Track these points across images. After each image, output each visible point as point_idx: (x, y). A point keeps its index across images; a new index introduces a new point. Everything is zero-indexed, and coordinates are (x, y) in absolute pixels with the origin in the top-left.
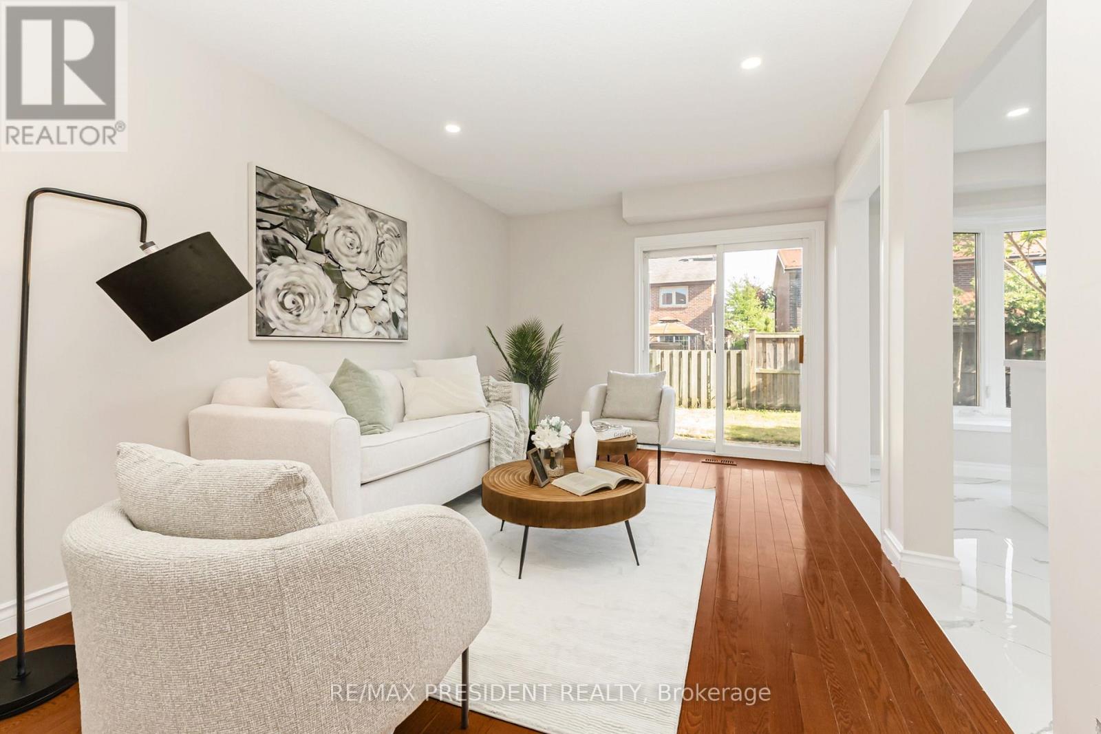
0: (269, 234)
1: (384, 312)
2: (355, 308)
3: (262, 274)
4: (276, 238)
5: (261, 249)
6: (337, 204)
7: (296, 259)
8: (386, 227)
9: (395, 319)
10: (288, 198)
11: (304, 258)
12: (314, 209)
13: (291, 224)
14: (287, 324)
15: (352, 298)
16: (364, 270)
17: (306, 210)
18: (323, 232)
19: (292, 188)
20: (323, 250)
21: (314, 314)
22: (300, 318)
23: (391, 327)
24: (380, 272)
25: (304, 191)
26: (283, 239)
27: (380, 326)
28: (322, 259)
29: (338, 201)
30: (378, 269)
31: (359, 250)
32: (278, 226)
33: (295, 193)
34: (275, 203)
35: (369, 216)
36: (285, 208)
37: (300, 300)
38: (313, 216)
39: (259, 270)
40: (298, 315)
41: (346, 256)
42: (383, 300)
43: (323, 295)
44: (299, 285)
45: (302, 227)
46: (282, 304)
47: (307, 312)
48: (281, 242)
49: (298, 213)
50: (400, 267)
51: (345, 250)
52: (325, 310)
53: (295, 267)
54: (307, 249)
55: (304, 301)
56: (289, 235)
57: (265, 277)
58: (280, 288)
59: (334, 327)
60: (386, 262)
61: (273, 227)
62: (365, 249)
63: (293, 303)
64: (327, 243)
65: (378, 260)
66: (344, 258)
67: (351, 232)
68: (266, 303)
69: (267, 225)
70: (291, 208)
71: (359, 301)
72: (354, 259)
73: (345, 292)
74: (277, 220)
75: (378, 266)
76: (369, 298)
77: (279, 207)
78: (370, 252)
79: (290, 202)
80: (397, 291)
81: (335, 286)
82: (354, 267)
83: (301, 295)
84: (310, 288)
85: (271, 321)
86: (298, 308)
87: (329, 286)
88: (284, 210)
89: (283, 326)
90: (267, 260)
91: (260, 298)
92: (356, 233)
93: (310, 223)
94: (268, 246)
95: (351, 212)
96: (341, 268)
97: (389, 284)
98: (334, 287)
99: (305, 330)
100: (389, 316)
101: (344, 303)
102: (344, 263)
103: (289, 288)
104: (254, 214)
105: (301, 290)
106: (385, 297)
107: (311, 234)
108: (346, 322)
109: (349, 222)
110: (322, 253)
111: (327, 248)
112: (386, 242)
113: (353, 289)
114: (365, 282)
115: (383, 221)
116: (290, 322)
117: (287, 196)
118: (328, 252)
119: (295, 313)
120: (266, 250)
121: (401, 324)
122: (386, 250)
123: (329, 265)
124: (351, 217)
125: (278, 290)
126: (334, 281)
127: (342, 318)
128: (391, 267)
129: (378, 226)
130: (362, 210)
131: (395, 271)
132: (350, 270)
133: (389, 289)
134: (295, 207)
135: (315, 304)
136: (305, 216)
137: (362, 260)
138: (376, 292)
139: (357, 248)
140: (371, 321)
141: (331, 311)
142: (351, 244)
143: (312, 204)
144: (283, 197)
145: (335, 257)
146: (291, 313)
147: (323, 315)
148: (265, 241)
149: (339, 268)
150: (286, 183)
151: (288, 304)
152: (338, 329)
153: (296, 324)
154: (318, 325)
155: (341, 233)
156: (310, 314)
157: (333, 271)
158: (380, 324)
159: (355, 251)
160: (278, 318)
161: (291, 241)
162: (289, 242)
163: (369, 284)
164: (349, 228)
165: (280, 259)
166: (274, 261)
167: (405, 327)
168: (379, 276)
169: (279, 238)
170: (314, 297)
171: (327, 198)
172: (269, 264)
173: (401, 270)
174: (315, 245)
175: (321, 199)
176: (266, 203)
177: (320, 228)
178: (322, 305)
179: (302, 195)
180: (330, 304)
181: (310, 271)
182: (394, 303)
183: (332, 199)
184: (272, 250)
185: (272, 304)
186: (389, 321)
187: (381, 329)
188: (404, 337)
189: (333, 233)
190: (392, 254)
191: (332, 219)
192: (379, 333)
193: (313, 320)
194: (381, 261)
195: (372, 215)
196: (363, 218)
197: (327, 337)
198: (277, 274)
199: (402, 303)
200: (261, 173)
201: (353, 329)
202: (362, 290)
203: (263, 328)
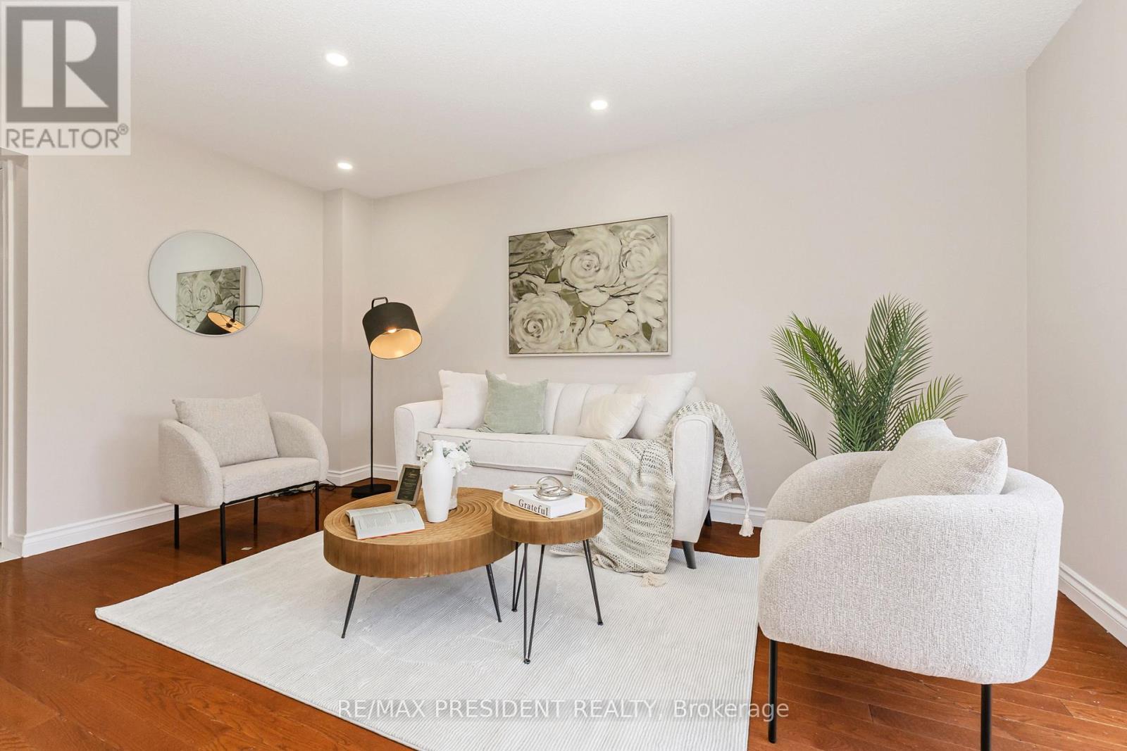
0: (517, 281)
1: (631, 324)
2: (593, 324)
3: (513, 309)
4: (522, 282)
5: (512, 292)
6: (573, 235)
7: (536, 293)
8: (632, 234)
9: (647, 330)
10: (530, 249)
11: (543, 290)
12: (551, 248)
13: (533, 268)
14: (530, 344)
15: (589, 316)
16: (603, 286)
17: (545, 252)
18: (559, 264)
19: (533, 240)
20: (560, 279)
21: (551, 335)
22: (540, 339)
23: (641, 340)
24: (625, 284)
25: (543, 238)
26: (527, 281)
27: (624, 340)
28: (559, 287)
29: (575, 231)
30: (622, 280)
31: (597, 269)
32: (523, 273)
33: (536, 242)
34: (521, 257)
35: (611, 231)
36: (529, 257)
37: (540, 325)
38: (551, 254)
39: (510, 308)
40: (538, 337)
41: (583, 278)
42: (629, 311)
43: (559, 318)
44: (539, 313)
45: (541, 267)
46: (526, 330)
47: (546, 333)
48: (525, 283)
49: (539, 257)
50: (655, 271)
51: (582, 273)
52: (561, 330)
53: (535, 300)
54: (546, 282)
55: (543, 326)
56: (531, 276)
57: (515, 312)
58: (525, 318)
59: (571, 344)
60: (633, 271)
61: (520, 274)
62: (605, 264)
63: (535, 327)
64: (564, 273)
65: (621, 271)
66: (581, 281)
67: (589, 254)
68: (516, 331)
69: (516, 274)
70: (532, 255)
71: (595, 317)
72: (591, 279)
73: (582, 311)
74: (521, 269)
75: (621, 277)
76: (609, 313)
77: (524, 259)
78: (611, 268)
79: (532, 251)
80: (649, 299)
81: (572, 307)
82: (591, 286)
83: (541, 321)
84: (548, 313)
85: (519, 343)
86: (539, 331)
87: (565, 309)
88: (528, 259)
89: (527, 345)
90: (516, 300)
91: (511, 327)
92: (594, 253)
93: (548, 261)
94: (517, 289)
95: (587, 237)
96: (578, 291)
97: (637, 294)
98: (570, 309)
99: (544, 348)
100: (637, 328)
101: (580, 321)
102: (580, 285)
103: (531, 317)
104: (507, 270)
105: (541, 317)
106: (631, 308)
107: (549, 270)
108: (582, 340)
109: (586, 246)
110: (558, 282)
111: (564, 277)
112: (633, 251)
113: (590, 306)
114: (605, 297)
115: (629, 228)
116: (532, 342)
117: (529, 247)
118: (564, 280)
119: (536, 335)
120: (515, 293)
121: (654, 336)
122: (634, 258)
123: (565, 291)
124: (587, 241)
125: (523, 319)
126: (570, 303)
127: (578, 335)
128: (639, 275)
129: (622, 237)
130: (602, 229)
131: (646, 277)
132: (587, 290)
133: (637, 299)
134: (536, 253)
135: (552, 326)
136: (544, 257)
137: (601, 277)
138: (620, 305)
139: (595, 267)
140: (612, 335)
141: (567, 330)
142: (588, 266)
143: (550, 245)
144: (527, 250)
145: (571, 282)
146: (532, 335)
147: (560, 334)
148: (515, 286)
149: (575, 290)
150: (528, 238)
151: (531, 329)
152: (574, 345)
153: (538, 343)
154: (555, 343)
155: (577, 259)
156: (548, 334)
157: (571, 295)
158: (624, 337)
159: (593, 270)
160: (524, 340)
161: (530, 279)
162: (531, 282)
163: (609, 299)
164: (587, 251)
165: (524, 297)
166: (520, 299)
167: (663, 337)
168: (624, 287)
169: (524, 281)
170: (551, 320)
171: (565, 234)
172: (517, 302)
173: (656, 274)
174: (551, 279)
175: (556, 237)
176: (515, 259)
177: (557, 261)
178: (559, 326)
179: (541, 242)
180: (567, 321)
181: (549, 300)
182: (645, 312)
183: (568, 233)
184: (520, 291)
185: (519, 331)
186: (637, 333)
187: (625, 342)
188: (661, 350)
189: (570, 263)
190: (643, 259)
191: (569, 251)
192: (622, 347)
193: (552, 338)
194: (626, 272)
195: (614, 228)
196: (603, 235)
197: (562, 351)
198: (523, 308)
199: (658, 311)
200: (512, 240)
201: (592, 345)
202: (602, 305)
203: (514, 348)
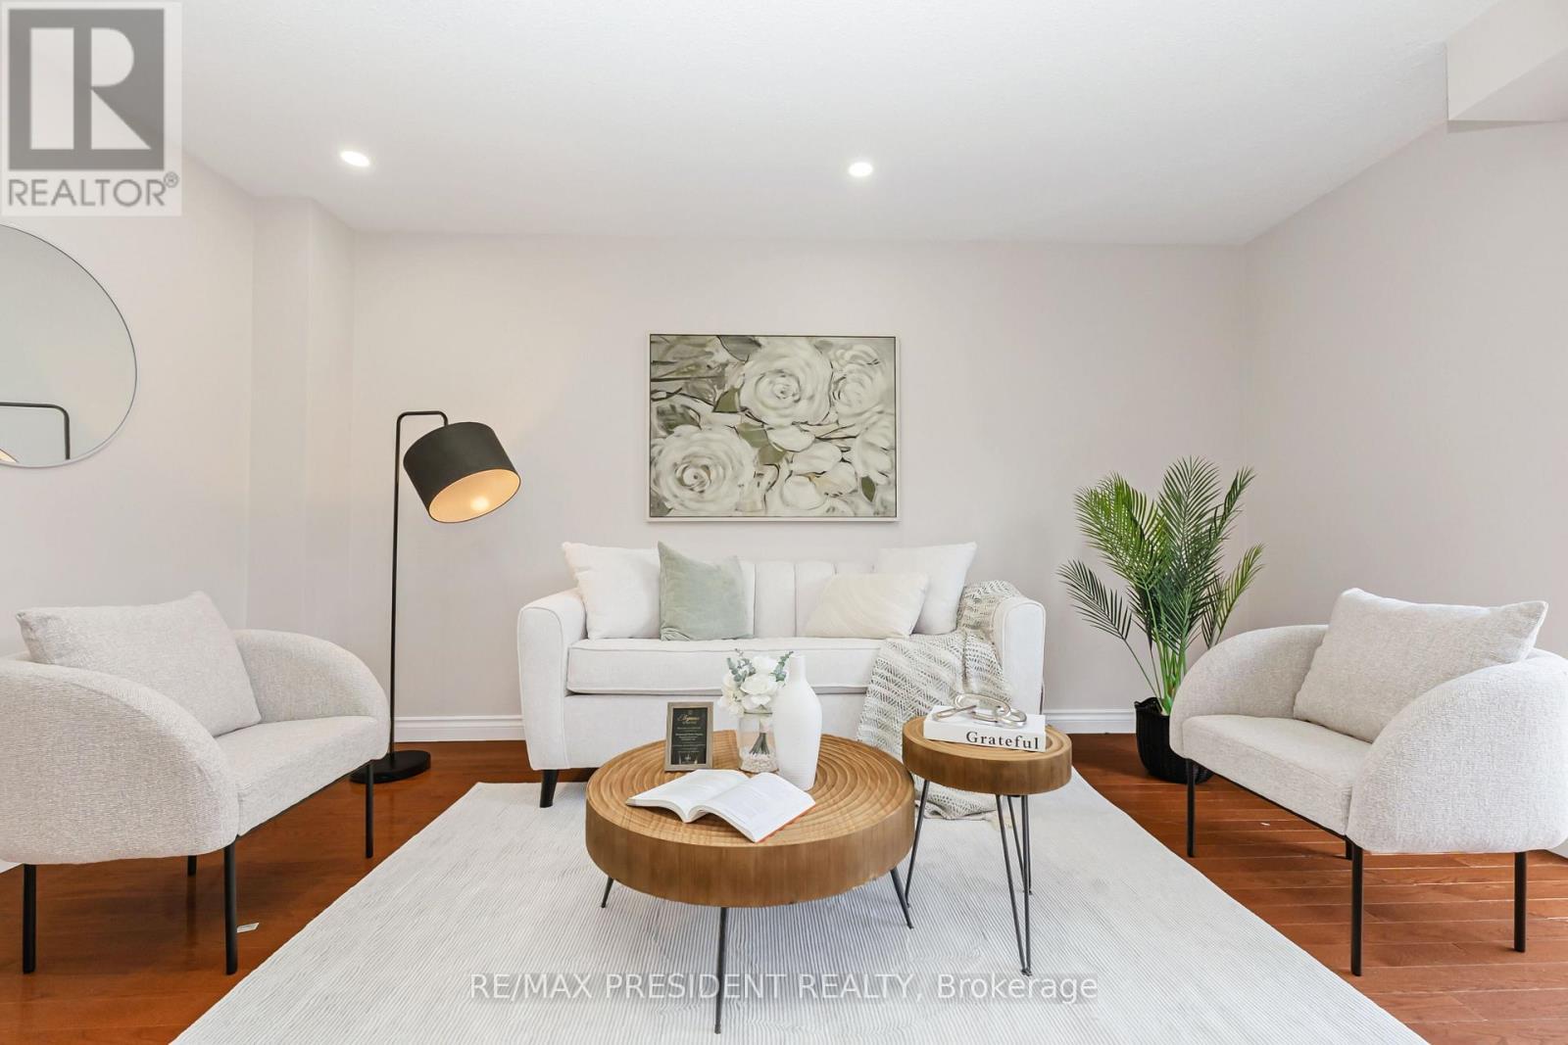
0: (665, 405)
1: (846, 478)
2: (790, 476)
3: (655, 450)
4: (673, 407)
5: (655, 422)
6: (759, 345)
7: (699, 426)
8: (848, 355)
9: (868, 487)
10: (690, 358)
11: (710, 423)
12: (724, 361)
13: (694, 388)
14: (687, 503)
15: (783, 464)
16: (806, 423)
17: (712, 365)
18: (737, 386)
19: (695, 345)
20: (738, 407)
21: (724, 488)
22: (704, 495)
23: (861, 500)
24: (837, 422)
25: (710, 344)
26: (682, 406)
27: (836, 500)
28: (736, 420)
29: (761, 340)
30: (833, 417)
31: (797, 398)
32: (676, 393)
33: (700, 349)
34: (672, 368)
35: (817, 347)
36: (685, 370)
37: (704, 474)
38: (723, 369)
39: (651, 447)
40: (702, 492)
41: (774, 409)
42: (843, 460)
43: (737, 465)
44: (703, 457)
45: (708, 387)
46: (681, 481)
47: (714, 487)
48: (679, 410)
49: (703, 372)
50: (879, 408)
51: (772, 402)
52: (740, 482)
53: (698, 436)
54: (714, 411)
55: (709, 475)
56: (690, 400)
57: (660, 452)
58: (679, 462)
59: (755, 503)
60: (850, 405)
61: (670, 395)
62: (808, 392)
63: (695, 477)
64: (744, 399)
65: (832, 404)
66: (771, 413)
67: (784, 376)
68: (662, 482)
69: (664, 395)
70: (693, 368)
71: (793, 467)
72: (788, 412)
73: (773, 457)
74: (672, 387)
75: (832, 413)
76: (814, 461)
77: (678, 371)
78: (817, 398)
79: (691, 362)
80: (872, 445)
81: (756, 451)
82: (789, 421)
83: (706, 468)
84: (718, 458)
85: (667, 500)
86: (702, 483)
87: (746, 452)
88: (684, 373)
89: (682, 505)
90: (663, 434)
91: (653, 476)
92: (791, 375)
93: (719, 379)
94: (664, 417)
95: (782, 351)
96: (766, 427)
97: (855, 437)
98: (755, 452)
99: (712, 508)
100: (855, 484)
101: (770, 473)
102: (771, 419)
103: (689, 461)
104: (645, 386)
105: (706, 462)
106: (846, 456)
107: (719, 393)
108: (774, 497)
109: (779, 364)
110: (735, 412)
111: (743, 405)
112: (849, 377)
113: (785, 451)
114: (807, 439)
115: (843, 347)
116: (691, 500)
117: (687, 356)
118: (744, 409)
119: (697, 489)
120: (661, 423)
121: (878, 495)
122: (850, 387)
123: (747, 425)
124: (784, 356)
125: (675, 465)
126: (753, 445)
127: (768, 490)
128: (858, 411)
129: (832, 357)
130: (803, 342)
131: (867, 415)
132: (781, 427)
133: (855, 444)
134: (698, 366)
135: (725, 477)
136: (712, 373)
137: (803, 410)
138: (830, 451)
139: (794, 395)
140: (820, 494)
141: (750, 483)
142: (782, 392)
143: (722, 356)
144: (682, 359)
145: (755, 414)
146: (692, 490)
147: (739, 490)
148: (661, 413)
149: (763, 426)
150: (686, 341)
151: (688, 477)
152: (760, 505)
153: (698, 501)
154: (729, 503)
155: (766, 380)
156: (718, 489)
157: (755, 432)
158: (836, 495)
159: (790, 399)
160: (676, 496)
161: (690, 405)
162: (689, 408)
163: (814, 442)
164: (781, 371)
165: (678, 430)
166: (670, 433)
167: (890, 498)
168: (835, 427)
169: (677, 406)
170: (724, 469)
171: (746, 343)
172: (664, 438)
173: (881, 412)
174: (725, 405)
175: (733, 346)
176: (660, 371)
177: (733, 380)
178: (736, 477)
179: (707, 349)
180: (749, 470)
181: (718, 437)
182: (865, 463)
183: (752, 342)
184: (669, 421)
185: (668, 482)
186: (855, 491)
187: (837, 503)
188: (887, 514)
189: (752, 384)
190: (863, 391)
191: (753, 367)
192: (834, 509)
193: (723, 496)
194: (839, 406)
195: (822, 344)
196: (805, 351)
197: (743, 516)
198: (675, 447)
199: (884, 462)
200: (655, 340)
201: (788, 505)
202: (803, 450)
203: (658, 508)
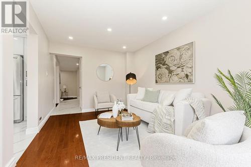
0: (157, 66)
1: (183, 74)
2: (173, 75)
5: (156, 69)
7: (161, 68)
9: (187, 76)
10: (159, 58)
13: (160, 62)
16: (176, 65)
23: (186, 79)
25: (162, 54)
28: (165, 66)
31: (174, 60)
33: (161, 56)
36: (159, 60)
38: (164, 58)
39: (156, 72)
41: (171, 63)
43: (166, 74)
44: (161, 73)
46: (159, 77)
50: (189, 59)
52: (166, 77)
53: (161, 70)
54: (163, 65)
56: (160, 64)
60: (183, 60)
62: (176, 59)
64: (166, 63)
67: (172, 57)
69: (157, 64)
71: (174, 73)
72: (173, 63)
73: (171, 72)
75: (180, 62)
76: (177, 72)
78: (178, 59)
80: (188, 67)
82: (173, 65)
83: (162, 75)
84: (163, 73)
85: (157, 80)
86: (161, 78)
87: (167, 71)
89: (159, 81)
92: (174, 56)
93: (163, 60)
96: (170, 67)
100: (184, 76)
101: (170, 75)
102: (170, 65)
104: (155, 63)
106: (183, 70)
107: (163, 62)
108: (171, 79)
109: (172, 55)
112: (183, 54)
113: (173, 71)
115: (182, 48)
122: (183, 56)
124: (172, 53)
125: (158, 75)
128: (185, 60)
129: (180, 51)
130: (175, 49)
131: (187, 61)
133: (184, 67)
134: (161, 58)
135: (164, 76)
137: (175, 62)
138: (180, 69)
140: (178, 78)
142: (172, 60)
143: (164, 56)
145: (168, 65)
150: (159, 55)
152: (169, 81)
153: (161, 81)
154: (165, 80)
155: (170, 58)
157: (168, 68)
158: (181, 78)
162: (160, 66)
163: (177, 68)
166: (158, 70)
167: (191, 78)
168: (181, 64)
175: (165, 54)
176: (157, 61)
177: (165, 60)
180: (168, 75)
181: (163, 70)
182: (187, 71)
183: (168, 52)
184: (158, 68)
185: (157, 78)
187: (181, 80)
188: (191, 81)
189: (168, 60)
190: (186, 56)
191: (168, 57)
193: (164, 79)
194: (181, 60)
195: (178, 49)
196: (176, 51)
197: (167, 82)
198: (158, 72)
199: (190, 70)
200: (156, 56)
201: (173, 81)
202: (175, 70)
203: (156, 82)
